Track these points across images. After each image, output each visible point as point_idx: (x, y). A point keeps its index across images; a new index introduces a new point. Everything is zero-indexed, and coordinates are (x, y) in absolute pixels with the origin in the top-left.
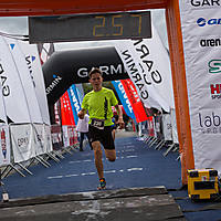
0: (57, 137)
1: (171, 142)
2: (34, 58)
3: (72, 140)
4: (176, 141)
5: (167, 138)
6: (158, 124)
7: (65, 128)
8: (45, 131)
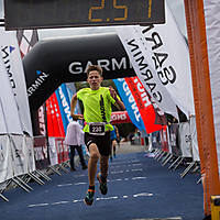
0: (41, 153)
1: (191, 159)
2: (12, 49)
3: (61, 156)
4: (197, 158)
5: (185, 154)
6: (174, 136)
7: (52, 140)
8: (26, 145)
